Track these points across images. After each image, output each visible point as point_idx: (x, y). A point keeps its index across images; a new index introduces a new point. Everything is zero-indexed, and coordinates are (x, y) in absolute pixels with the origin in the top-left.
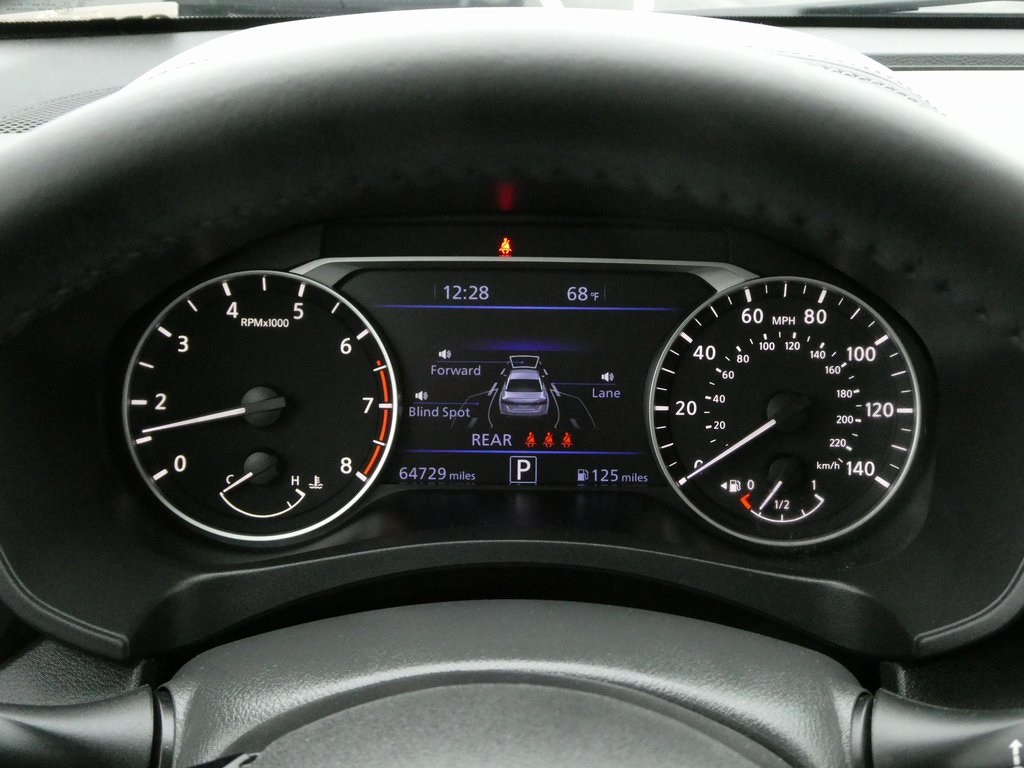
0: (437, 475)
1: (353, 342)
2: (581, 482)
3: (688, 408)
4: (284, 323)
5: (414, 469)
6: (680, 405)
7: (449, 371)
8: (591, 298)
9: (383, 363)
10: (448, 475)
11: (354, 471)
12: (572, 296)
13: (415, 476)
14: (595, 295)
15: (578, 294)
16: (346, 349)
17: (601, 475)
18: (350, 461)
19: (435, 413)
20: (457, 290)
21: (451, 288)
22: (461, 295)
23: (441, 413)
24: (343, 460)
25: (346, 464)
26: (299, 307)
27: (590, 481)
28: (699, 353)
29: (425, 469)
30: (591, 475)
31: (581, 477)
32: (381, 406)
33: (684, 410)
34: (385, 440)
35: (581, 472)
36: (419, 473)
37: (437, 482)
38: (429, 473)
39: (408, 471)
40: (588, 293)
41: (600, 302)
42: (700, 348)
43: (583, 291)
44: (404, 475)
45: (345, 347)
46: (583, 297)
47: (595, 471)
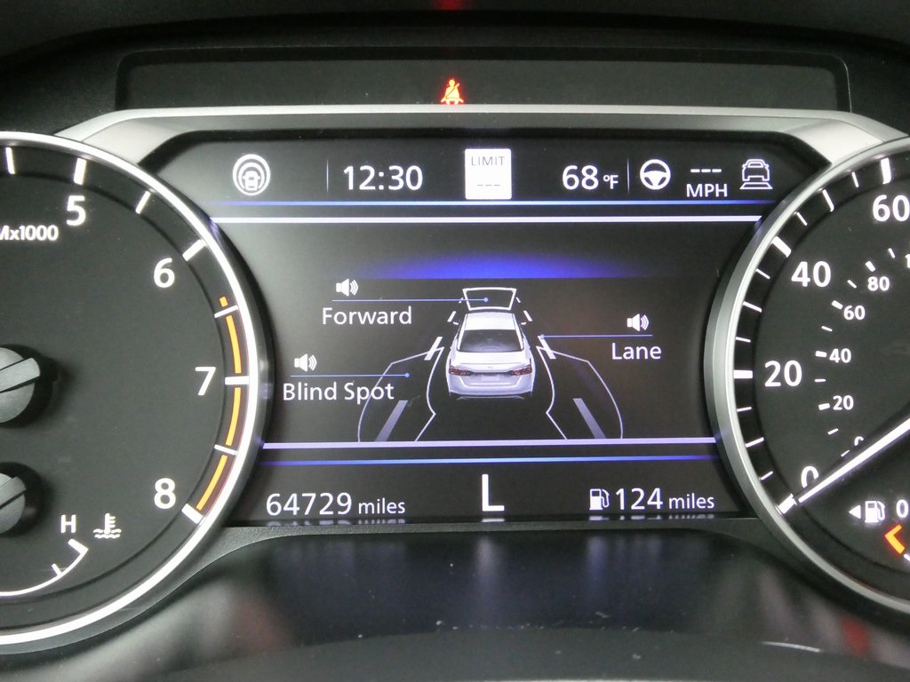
0: (335, 507)
1: (178, 266)
2: (596, 513)
3: (785, 373)
4: (47, 233)
5: (294, 496)
6: (772, 368)
7: (356, 317)
8: (604, 186)
9: (232, 302)
10: (355, 506)
11: (179, 505)
12: (571, 182)
13: (295, 509)
14: (612, 180)
15: (581, 177)
16: (164, 278)
17: (631, 498)
18: (171, 484)
19: (331, 393)
20: (367, 173)
21: (356, 171)
22: (376, 181)
23: (341, 392)
24: (158, 485)
25: (164, 492)
26: (78, 203)
27: (611, 512)
28: (801, 275)
29: (314, 496)
30: (614, 500)
31: (596, 503)
32: (229, 381)
33: (780, 378)
34: (235, 445)
35: (596, 494)
36: (303, 503)
37: (336, 519)
38: (320, 502)
39: (283, 501)
40: (599, 177)
41: (619, 192)
42: (803, 266)
43: (589, 172)
44: (274, 508)
45: (163, 274)
46: (590, 182)
47: (621, 492)
